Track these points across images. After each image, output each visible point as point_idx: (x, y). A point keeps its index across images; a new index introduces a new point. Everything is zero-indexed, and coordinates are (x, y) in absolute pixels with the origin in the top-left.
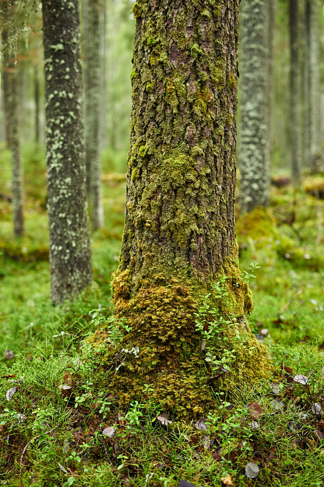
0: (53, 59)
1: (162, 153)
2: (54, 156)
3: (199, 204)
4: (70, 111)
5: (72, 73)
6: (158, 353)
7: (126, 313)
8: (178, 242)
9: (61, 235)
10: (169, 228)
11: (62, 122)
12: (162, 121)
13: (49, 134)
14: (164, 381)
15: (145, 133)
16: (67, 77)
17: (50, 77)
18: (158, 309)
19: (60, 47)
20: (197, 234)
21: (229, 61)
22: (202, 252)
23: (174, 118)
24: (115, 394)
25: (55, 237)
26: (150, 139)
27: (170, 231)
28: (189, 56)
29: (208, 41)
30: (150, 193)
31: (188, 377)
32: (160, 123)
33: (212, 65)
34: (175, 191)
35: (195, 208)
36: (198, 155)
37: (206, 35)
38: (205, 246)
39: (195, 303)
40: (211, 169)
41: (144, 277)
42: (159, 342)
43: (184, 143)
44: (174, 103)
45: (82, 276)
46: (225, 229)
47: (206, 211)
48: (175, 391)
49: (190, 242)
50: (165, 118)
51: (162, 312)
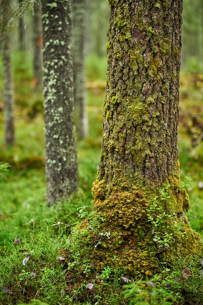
0: (49, 14)
1: (127, 101)
2: (50, 90)
3: (151, 136)
4: (62, 55)
5: (64, 25)
6: (123, 236)
7: (101, 209)
8: (137, 162)
9: (55, 152)
11: (56, 64)
12: (127, 80)
13: (46, 73)
14: (127, 254)
15: (115, 88)
16: (60, 29)
17: (46, 29)
18: (123, 207)
19: (55, 5)
20: (150, 157)
21: (174, 37)
22: (153, 169)
23: (135, 78)
24: (94, 263)
25: (50, 153)
26: (119, 92)
27: (131, 154)
28: (146, 35)
29: (159, 25)
30: (118, 129)
31: (142, 252)
32: (126, 81)
33: (161, 42)
34: (135, 127)
35: (149, 139)
36: (151, 103)
37: (158, 21)
38: (155, 165)
39: (148, 203)
40: (160, 113)
41: (114, 185)
42: (123, 229)
43: (141, 95)
44: (135, 68)
45: (71, 183)
46: (169, 153)
47: (156, 141)
48: (133, 261)
49: (145, 162)
50: (129, 78)
51: (126, 209)
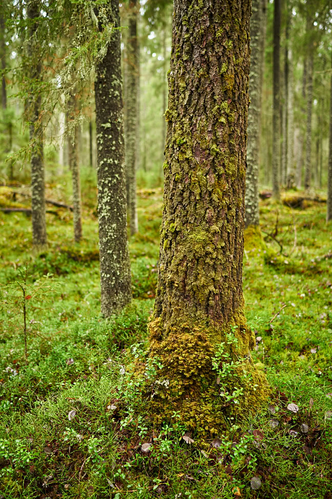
0: (103, 134)
1: (187, 230)
2: (104, 208)
3: (215, 270)
4: (115, 174)
5: (117, 145)
6: (184, 385)
7: (159, 352)
8: (200, 299)
9: (108, 266)
10: (192, 289)
11: (110, 182)
12: (187, 205)
13: (100, 191)
14: (187, 407)
15: (174, 213)
16: (114, 148)
17: (101, 148)
18: (184, 352)
19: (109, 125)
20: (214, 294)
21: (240, 157)
22: (218, 308)
23: (197, 203)
24: (151, 415)
25: (104, 267)
26: (178, 219)
27: (193, 290)
28: (209, 154)
29: (224, 142)
30: (177, 261)
31: (206, 405)
32: (186, 206)
33: (226, 161)
34: (198, 260)
35: (213, 274)
36: (215, 232)
37: (223, 138)
38: (220, 303)
39: (212, 347)
40: (225, 243)
41: (172, 325)
42: (184, 377)
43: (204, 223)
44: (197, 191)
45: (124, 296)
46: (235, 288)
47: (221, 275)
48: (196, 416)
49: (208, 300)
50: (189, 203)
51: (187, 354)
